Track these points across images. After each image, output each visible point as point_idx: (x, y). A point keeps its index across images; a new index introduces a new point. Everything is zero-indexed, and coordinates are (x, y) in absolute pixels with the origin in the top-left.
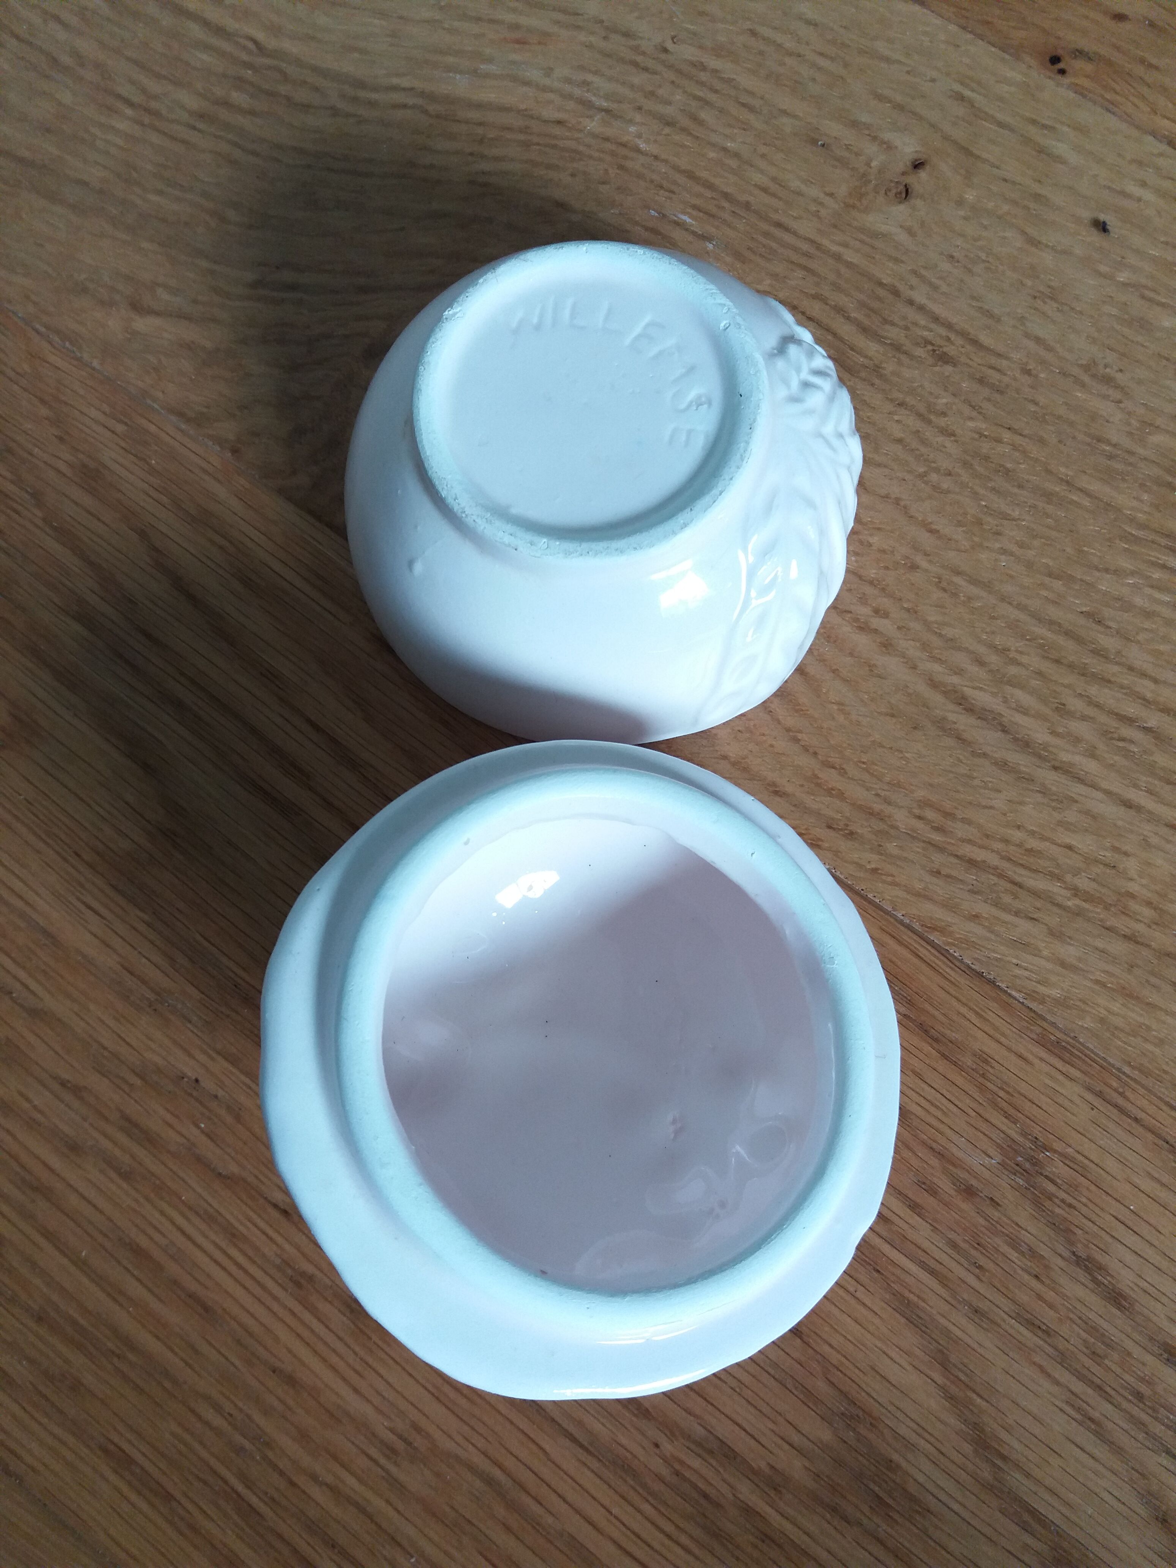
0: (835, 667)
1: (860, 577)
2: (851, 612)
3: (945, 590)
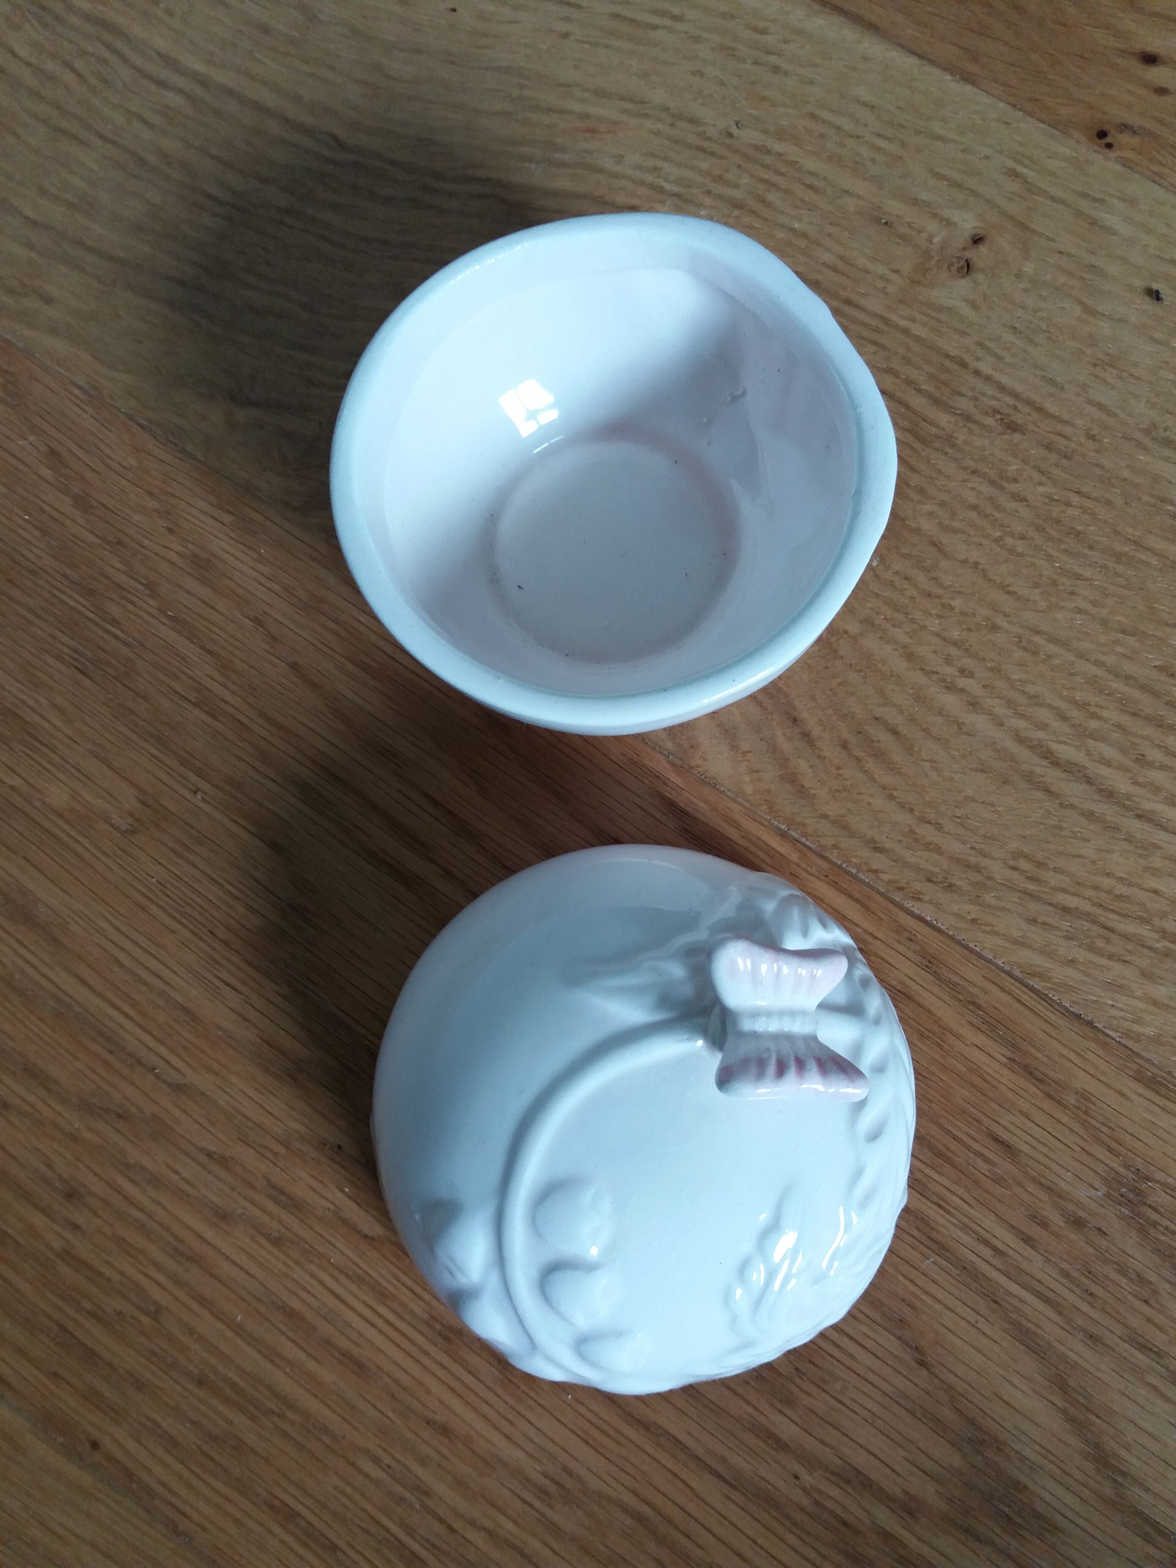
0: (925, 726)
1: (944, 639)
2: (938, 673)
3: (1025, 649)
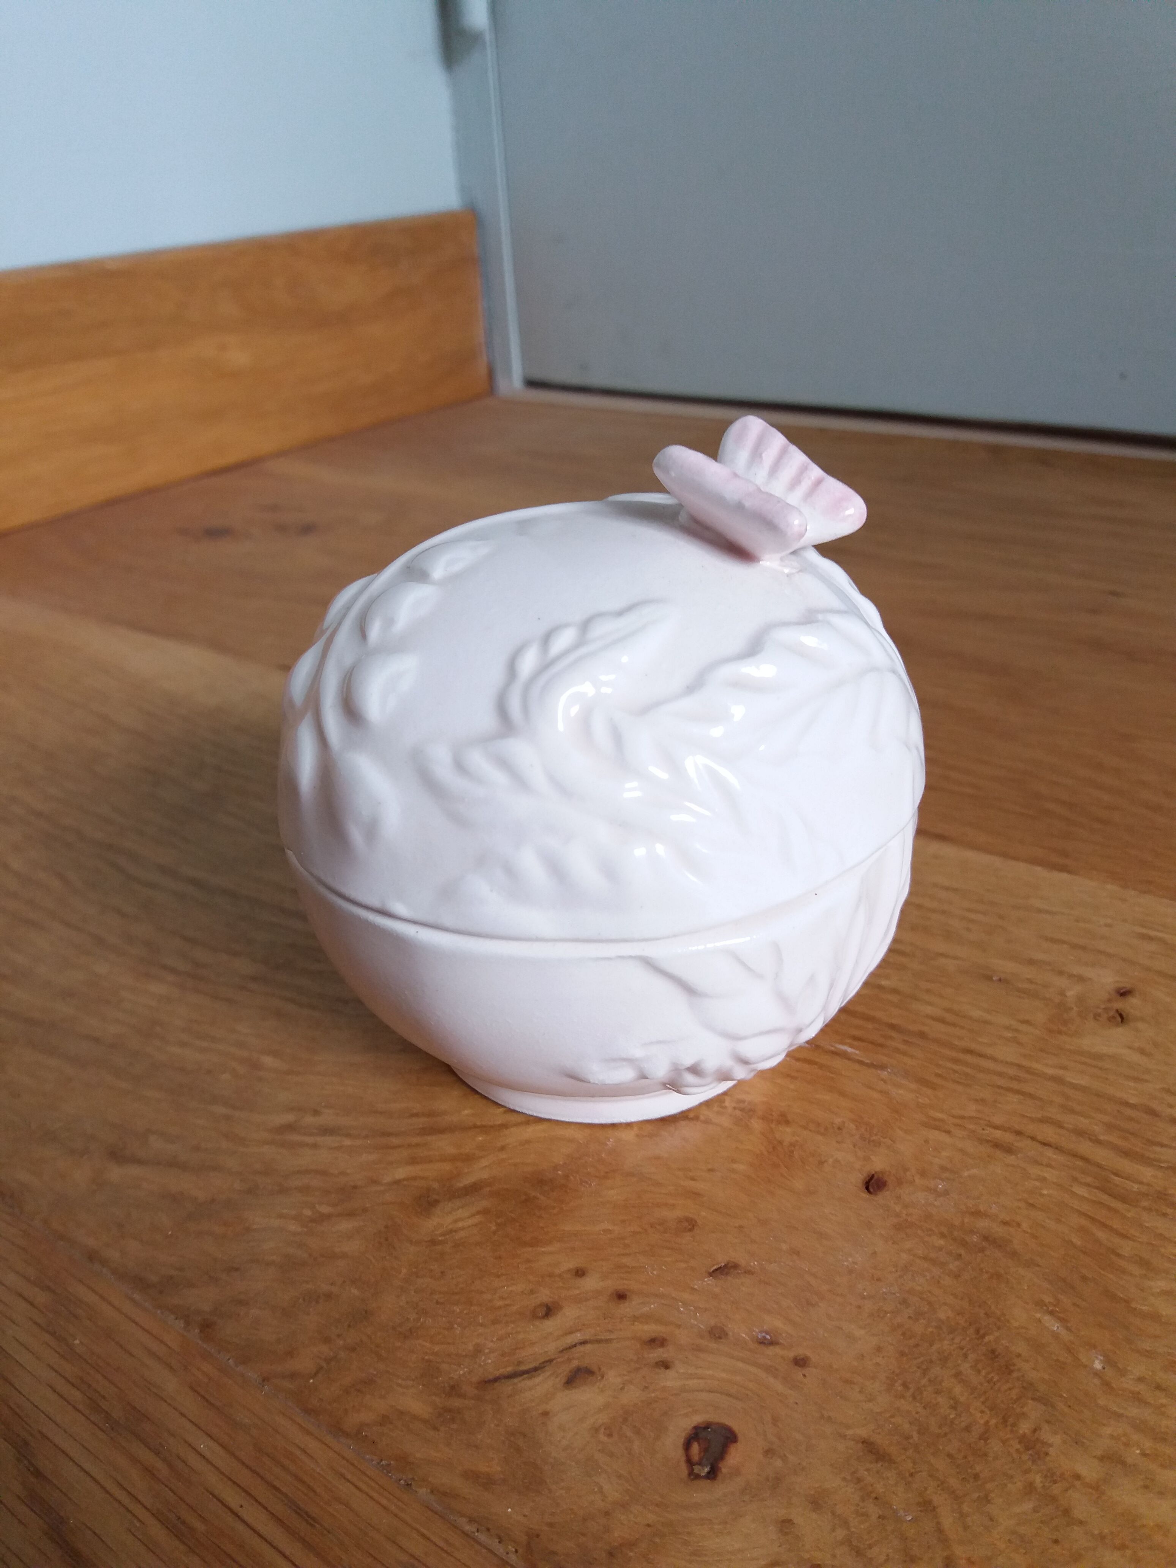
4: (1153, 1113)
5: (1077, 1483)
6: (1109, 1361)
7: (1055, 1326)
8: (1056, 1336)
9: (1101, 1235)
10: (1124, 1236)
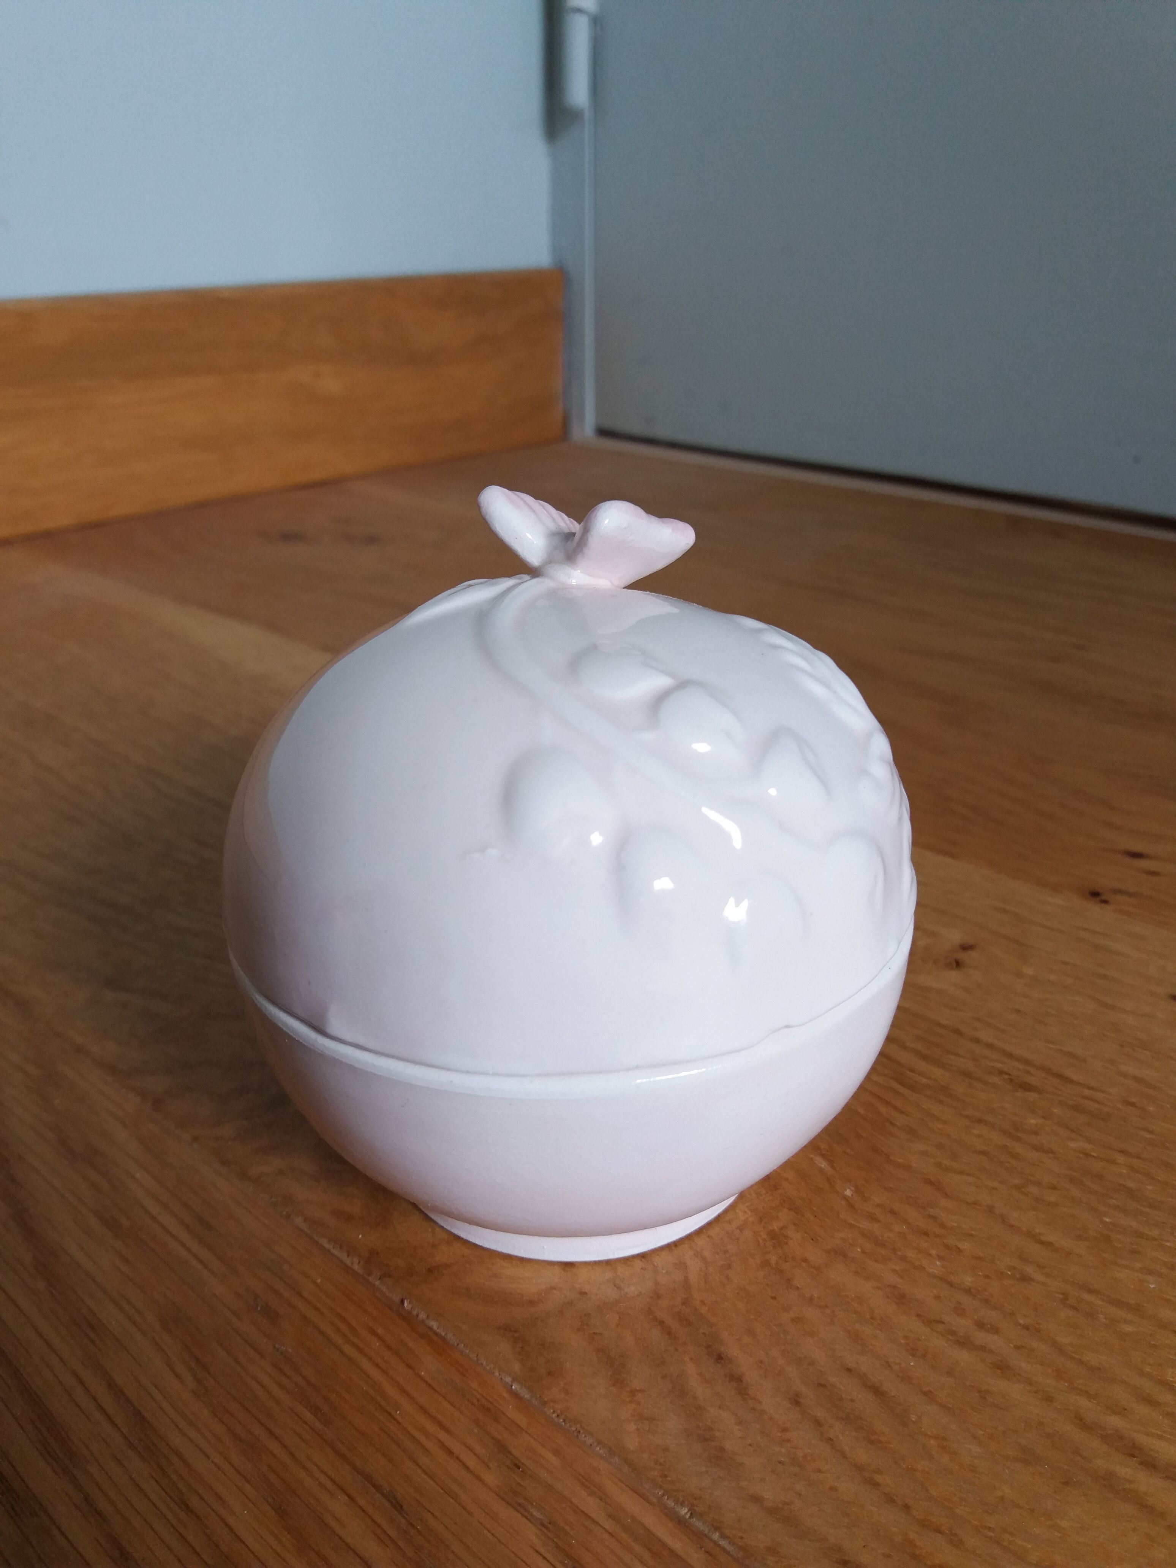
4: (958, 1032)
5: (804, 1264)
6: (858, 1191)
7: (823, 1164)
8: (821, 1171)
9: (882, 1109)
10: (902, 1112)
